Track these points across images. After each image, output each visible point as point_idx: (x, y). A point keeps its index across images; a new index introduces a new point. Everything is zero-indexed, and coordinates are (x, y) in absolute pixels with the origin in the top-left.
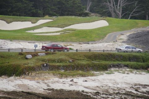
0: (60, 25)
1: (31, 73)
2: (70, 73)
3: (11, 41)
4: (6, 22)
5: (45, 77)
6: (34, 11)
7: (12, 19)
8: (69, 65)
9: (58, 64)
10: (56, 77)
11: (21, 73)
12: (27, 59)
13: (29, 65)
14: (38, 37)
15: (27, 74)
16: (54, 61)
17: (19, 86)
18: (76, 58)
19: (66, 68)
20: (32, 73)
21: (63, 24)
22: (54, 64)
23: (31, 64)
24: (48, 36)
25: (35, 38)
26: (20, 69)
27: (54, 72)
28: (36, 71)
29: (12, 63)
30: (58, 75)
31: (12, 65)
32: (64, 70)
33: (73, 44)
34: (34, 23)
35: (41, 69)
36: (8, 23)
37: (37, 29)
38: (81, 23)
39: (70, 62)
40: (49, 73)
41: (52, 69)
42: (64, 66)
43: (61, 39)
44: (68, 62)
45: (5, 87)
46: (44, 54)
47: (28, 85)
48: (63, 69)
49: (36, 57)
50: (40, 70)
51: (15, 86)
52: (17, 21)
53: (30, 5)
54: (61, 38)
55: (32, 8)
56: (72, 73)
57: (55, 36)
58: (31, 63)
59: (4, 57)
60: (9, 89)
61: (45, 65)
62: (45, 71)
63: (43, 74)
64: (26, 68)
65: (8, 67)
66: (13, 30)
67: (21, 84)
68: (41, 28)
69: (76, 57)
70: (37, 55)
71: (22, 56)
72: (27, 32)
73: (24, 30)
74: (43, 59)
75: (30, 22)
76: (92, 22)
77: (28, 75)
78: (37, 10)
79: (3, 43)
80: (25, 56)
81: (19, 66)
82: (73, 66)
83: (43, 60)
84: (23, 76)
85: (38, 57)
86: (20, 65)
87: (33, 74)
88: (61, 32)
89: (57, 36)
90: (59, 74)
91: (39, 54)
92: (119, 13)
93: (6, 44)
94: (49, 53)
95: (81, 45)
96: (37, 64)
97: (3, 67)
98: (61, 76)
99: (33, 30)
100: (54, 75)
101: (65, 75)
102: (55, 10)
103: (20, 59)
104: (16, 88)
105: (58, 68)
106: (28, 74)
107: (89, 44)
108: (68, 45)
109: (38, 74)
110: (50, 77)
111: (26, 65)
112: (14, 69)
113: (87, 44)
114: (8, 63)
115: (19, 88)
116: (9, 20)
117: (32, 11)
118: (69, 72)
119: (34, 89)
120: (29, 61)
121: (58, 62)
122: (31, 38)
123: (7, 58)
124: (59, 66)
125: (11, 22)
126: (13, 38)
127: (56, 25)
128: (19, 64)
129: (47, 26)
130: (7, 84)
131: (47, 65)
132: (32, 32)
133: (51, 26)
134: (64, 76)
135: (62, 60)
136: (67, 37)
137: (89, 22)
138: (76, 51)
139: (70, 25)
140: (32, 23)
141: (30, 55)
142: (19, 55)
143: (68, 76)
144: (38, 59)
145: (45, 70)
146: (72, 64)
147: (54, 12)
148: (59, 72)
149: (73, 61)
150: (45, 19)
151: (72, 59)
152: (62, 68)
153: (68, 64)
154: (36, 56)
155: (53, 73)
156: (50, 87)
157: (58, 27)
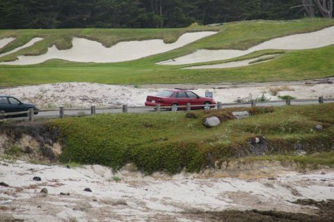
0: (236, 42)
1: (225, 163)
2: (323, 157)
3: (136, 87)
4: (103, 45)
5: (262, 170)
6: (145, 16)
7: (115, 37)
8: (317, 139)
9: (288, 136)
10: (289, 168)
11: (200, 163)
12: (208, 127)
13: (220, 142)
14: (197, 73)
15: (216, 164)
16: (276, 129)
17: (233, 196)
18: (327, 119)
19: (309, 145)
20: (228, 162)
21: (244, 39)
22: (277, 137)
23: (224, 139)
24: (224, 71)
25: (191, 77)
26: (198, 155)
27: (283, 157)
28: (237, 158)
29: (176, 140)
30: (294, 164)
31: (176, 144)
32: (305, 151)
33: (291, 87)
34: (171, 42)
35: (248, 152)
36: (108, 46)
37: (181, 56)
38: (288, 35)
39: (317, 130)
40: (270, 161)
41: (276, 150)
42: (303, 141)
43: (255, 76)
44: (312, 130)
45: (201, 202)
46: (246, 112)
47: (251, 192)
48: (302, 149)
49: (231, 123)
50: (245, 152)
51: (221, 197)
52: (129, 40)
53: (135, 3)
54: (256, 73)
55: (140, 10)
56: (326, 157)
57: (240, 69)
58: (224, 137)
59: (151, 126)
60: (214, 207)
61: (257, 140)
62: (261, 157)
63: (256, 165)
64: (212, 151)
65: (167, 151)
66: (125, 62)
67: (233, 193)
68: (191, 52)
69: (326, 117)
70: (231, 117)
71: (196, 121)
72: (158, 63)
73: (151, 61)
74: (248, 126)
75: (161, 41)
76: (317, 30)
77: (220, 168)
78: (150, 13)
79: (119, 93)
80: (204, 120)
81: (194, 146)
82: (328, 140)
83: (250, 129)
84: (207, 171)
85: (236, 122)
86: (196, 145)
87: (232, 165)
88: (248, 59)
89: (244, 68)
90: (296, 161)
91: (234, 114)
92: (326, 11)
93: (127, 95)
94: (258, 111)
95: (313, 88)
96: (238, 139)
97: (155, 151)
98: (303, 166)
99: (172, 58)
100: (283, 164)
101: (311, 163)
102: (191, 12)
103: (190, 128)
104: (227, 202)
105: (290, 146)
106: (220, 165)
107: (330, 83)
108: (279, 90)
109: (244, 163)
110: (274, 171)
111: (211, 144)
112: (182, 155)
113: (327, 85)
114: (166, 140)
115: (234, 202)
116: (109, 38)
117: (140, 17)
118: (320, 156)
119: (275, 203)
120: (216, 133)
121: (287, 131)
122: (182, 77)
123: (158, 128)
124: (293, 142)
125: (114, 43)
126: (137, 81)
127: (228, 44)
128: (193, 141)
129: (204, 48)
130: (201, 192)
131: (261, 139)
132: (170, 63)
133: (215, 46)
134: (308, 165)
135: (296, 126)
136: (271, 70)
137: (309, 32)
138: (318, 102)
139: (263, 41)
140: (166, 42)
141: (216, 118)
142: (189, 119)
143: (319, 165)
144: (235, 127)
145: (258, 153)
146: (325, 136)
147: (190, 15)
148: (295, 158)
149: (324, 127)
150: (197, 31)
151: (319, 121)
152: (300, 145)
153: (312, 135)
154: (229, 118)
155: (281, 160)
156: (300, 195)
157: (233, 47)
